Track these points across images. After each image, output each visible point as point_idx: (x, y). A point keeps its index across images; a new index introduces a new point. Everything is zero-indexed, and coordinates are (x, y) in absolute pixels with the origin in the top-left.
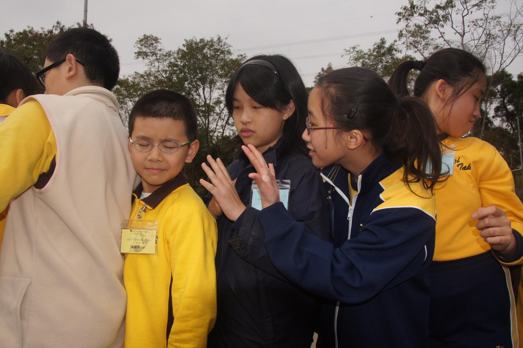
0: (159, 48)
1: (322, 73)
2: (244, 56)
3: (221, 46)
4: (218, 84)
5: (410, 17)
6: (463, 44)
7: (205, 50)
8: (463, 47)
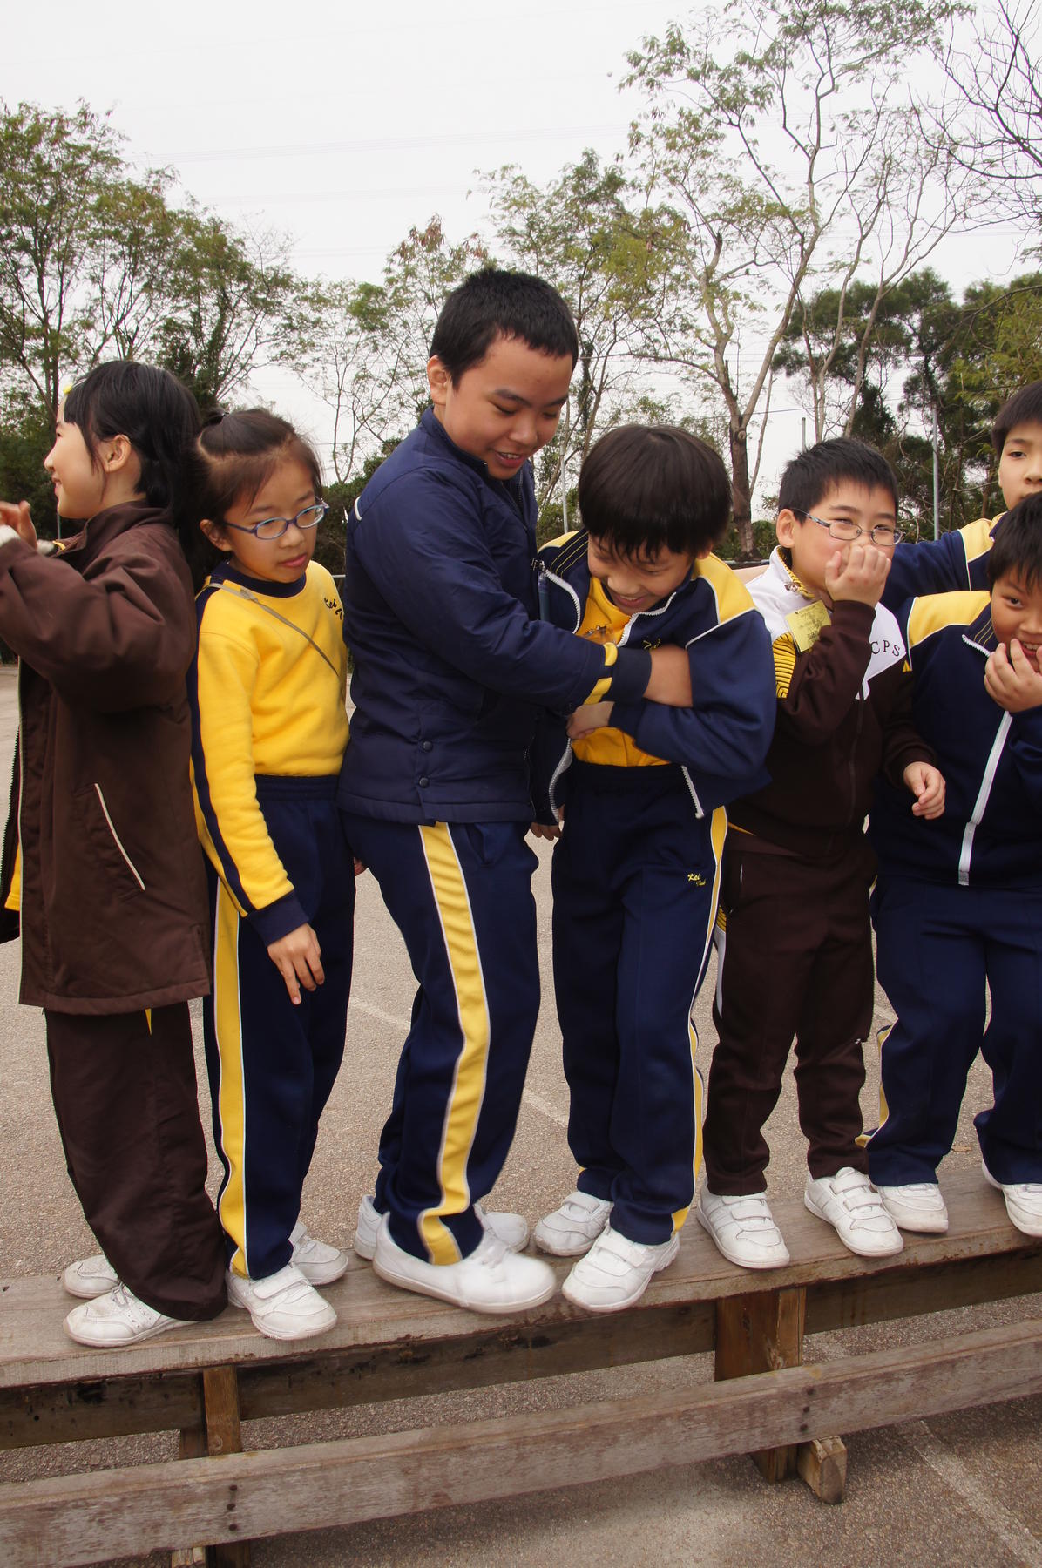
1: (410, 243)
2: (168, 172)
3: (92, 138)
4: (87, 262)
5: (660, 78)
6: (810, 182)
7: (42, 148)
8: (811, 192)
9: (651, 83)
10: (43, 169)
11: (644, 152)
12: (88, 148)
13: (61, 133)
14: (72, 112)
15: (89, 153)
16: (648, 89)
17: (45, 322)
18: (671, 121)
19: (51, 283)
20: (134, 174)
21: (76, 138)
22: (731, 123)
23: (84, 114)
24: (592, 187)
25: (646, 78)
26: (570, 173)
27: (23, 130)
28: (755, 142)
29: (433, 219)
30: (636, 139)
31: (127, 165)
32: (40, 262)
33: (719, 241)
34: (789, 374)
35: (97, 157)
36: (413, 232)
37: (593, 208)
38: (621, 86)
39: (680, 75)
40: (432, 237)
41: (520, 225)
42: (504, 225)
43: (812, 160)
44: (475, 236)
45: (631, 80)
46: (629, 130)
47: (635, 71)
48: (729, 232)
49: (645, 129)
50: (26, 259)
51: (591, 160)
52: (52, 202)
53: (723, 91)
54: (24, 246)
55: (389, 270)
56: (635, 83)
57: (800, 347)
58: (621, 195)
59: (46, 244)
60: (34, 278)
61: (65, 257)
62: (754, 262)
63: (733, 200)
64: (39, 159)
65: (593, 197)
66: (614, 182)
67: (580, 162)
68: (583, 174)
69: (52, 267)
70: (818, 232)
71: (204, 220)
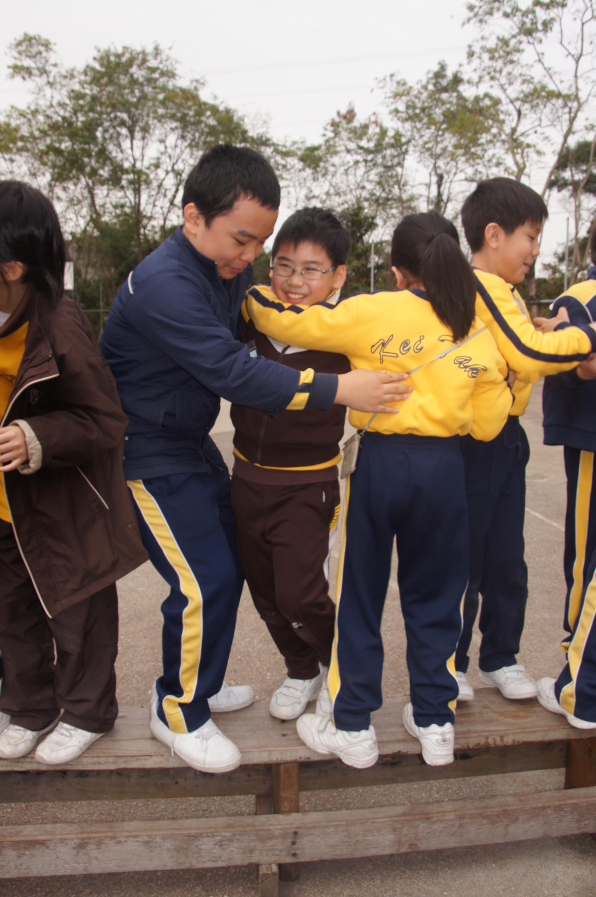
0: (52, 61)
1: (337, 119)
2: (202, 81)
3: (161, 62)
4: (157, 132)
5: (487, 18)
6: (576, 76)
7: (134, 69)
8: (576, 82)
9: (481, 21)
10: (133, 82)
11: (476, 62)
12: (158, 68)
13: (144, 61)
14: (150, 49)
15: (159, 71)
16: (478, 24)
17: (134, 166)
18: (492, 43)
19: (137, 143)
20: (183, 82)
21: (152, 63)
22: (529, 42)
23: (156, 49)
24: (444, 83)
25: (478, 18)
26: (431, 75)
27: (124, 59)
28: (543, 54)
29: (350, 104)
30: (471, 55)
31: (180, 77)
32: (132, 132)
33: (519, 113)
34: (559, 191)
35: (163, 74)
36: (338, 113)
37: (444, 96)
38: (463, 24)
39: (498, 15)
40: (350, 116)
41: (401, 107)
42: (393, 107)
43: (577, 62)
44: (374, 114)
45: (469, 20)
46: (466, 50)
47: (471, 14)
48: (526, 108)
49: (476, 49)
50: (124, 131)
51: (443, 67)
52: (139, 99)
53: (524, 23)
54: (123, 123)
55: (324, 135)
56: (472, 22)
57: (567, 174)
58: (462, 88)
59: (135, 123)
60: (128, 142)
61: (145, 130)
62: (540, 125)
63: (527, 88)
64: (132, 76)
65: (445, 90)
66: (457, 80)
67: (436, 68)
68: (439, 75)
69: (138, 135)
70: (580, 105)
71: (221, 108)
